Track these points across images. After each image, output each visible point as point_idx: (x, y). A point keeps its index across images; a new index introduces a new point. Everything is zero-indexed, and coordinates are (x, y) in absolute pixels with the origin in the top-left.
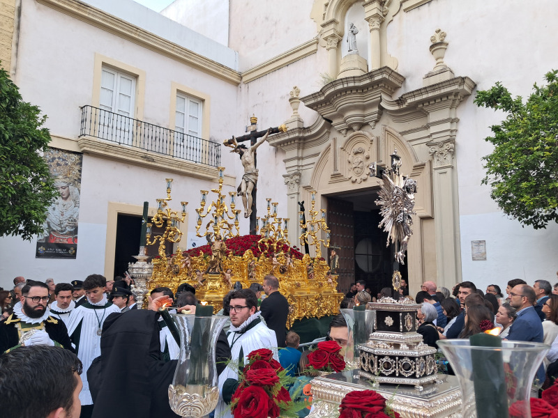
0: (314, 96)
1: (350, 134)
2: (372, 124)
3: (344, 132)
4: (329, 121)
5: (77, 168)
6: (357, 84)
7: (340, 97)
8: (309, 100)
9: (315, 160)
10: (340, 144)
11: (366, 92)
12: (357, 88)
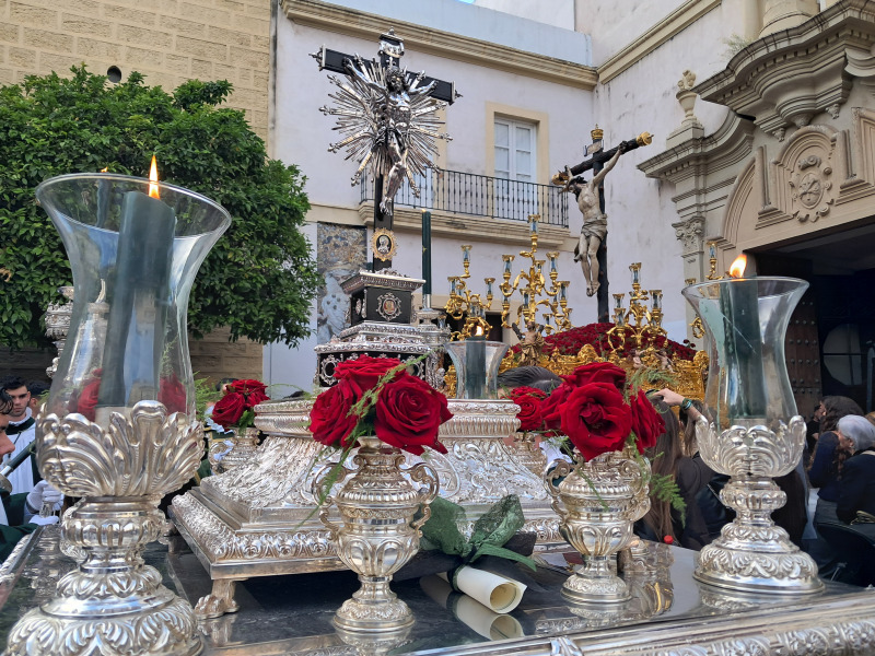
0: (716, 79)
1: (791, 135)
2: (832, 110)
3: (778, 133)
4: (748, 118)
5: (360, 248)
6: (794, 42)
7: (764, 71)
8: (708, 88)
9: (728, 190)
10: (772, 158)
11: (813, 54)
12: (795, 50)
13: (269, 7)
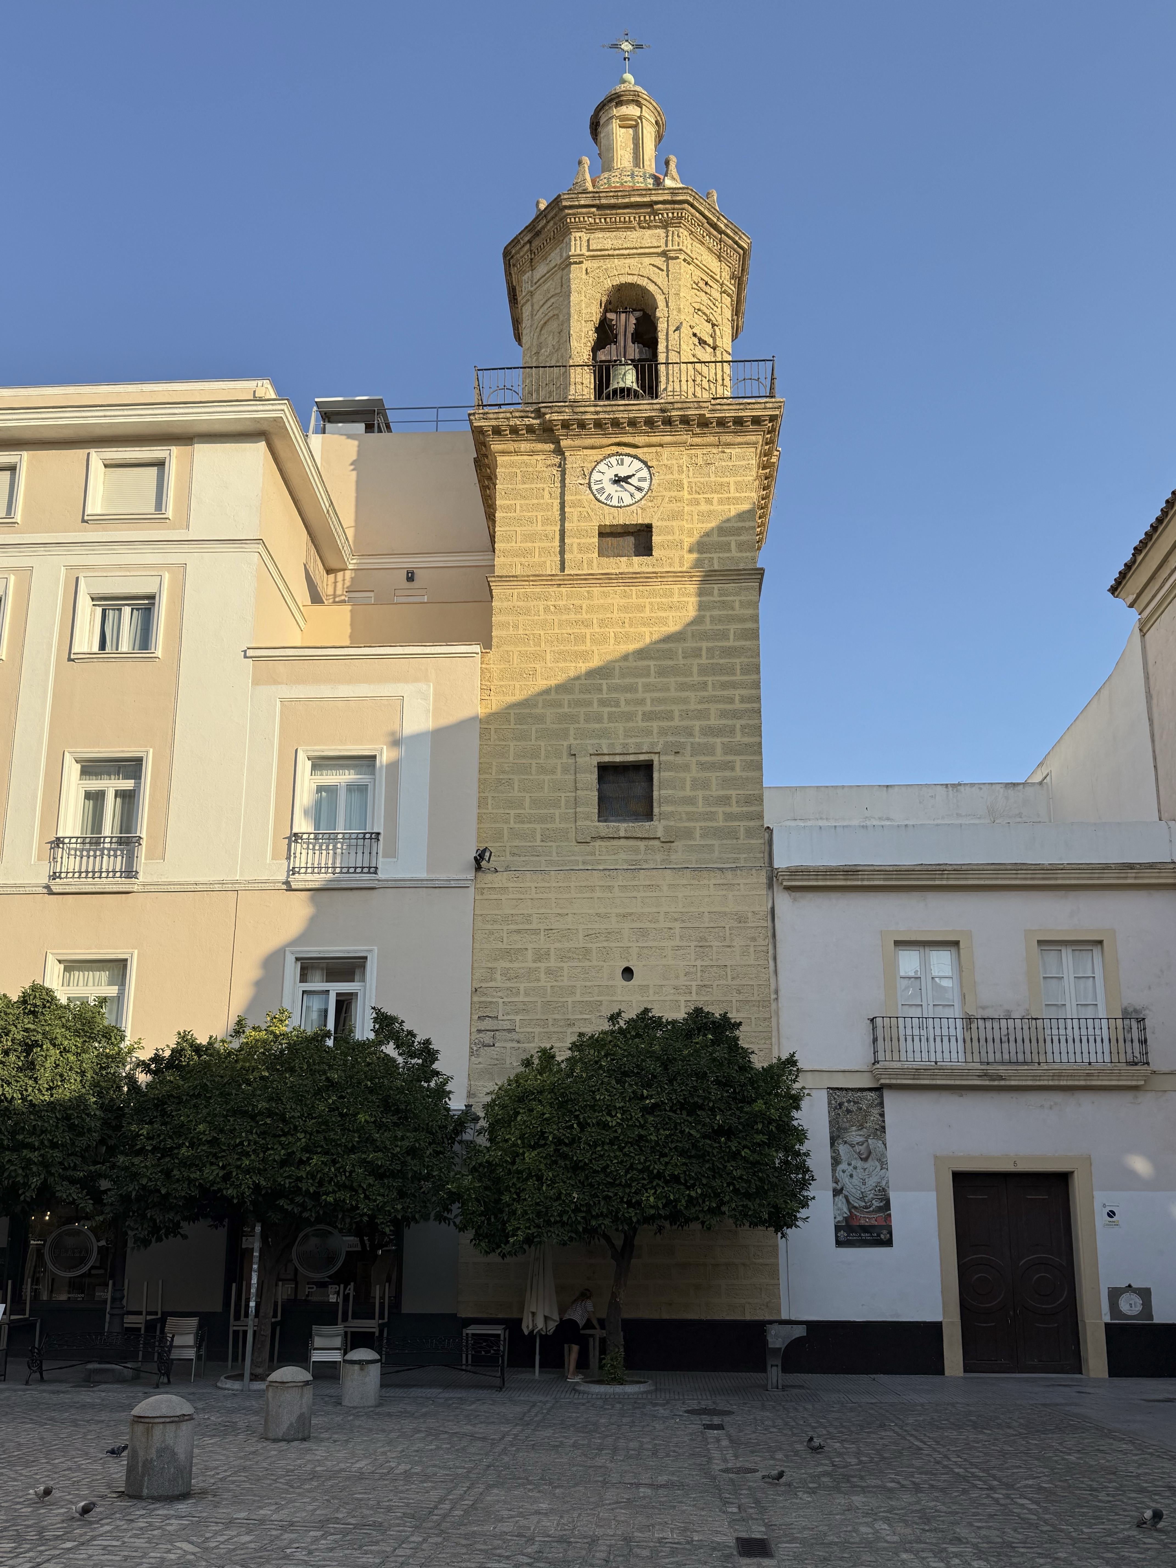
5: (875, 1111)
13: (765, 881)
